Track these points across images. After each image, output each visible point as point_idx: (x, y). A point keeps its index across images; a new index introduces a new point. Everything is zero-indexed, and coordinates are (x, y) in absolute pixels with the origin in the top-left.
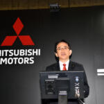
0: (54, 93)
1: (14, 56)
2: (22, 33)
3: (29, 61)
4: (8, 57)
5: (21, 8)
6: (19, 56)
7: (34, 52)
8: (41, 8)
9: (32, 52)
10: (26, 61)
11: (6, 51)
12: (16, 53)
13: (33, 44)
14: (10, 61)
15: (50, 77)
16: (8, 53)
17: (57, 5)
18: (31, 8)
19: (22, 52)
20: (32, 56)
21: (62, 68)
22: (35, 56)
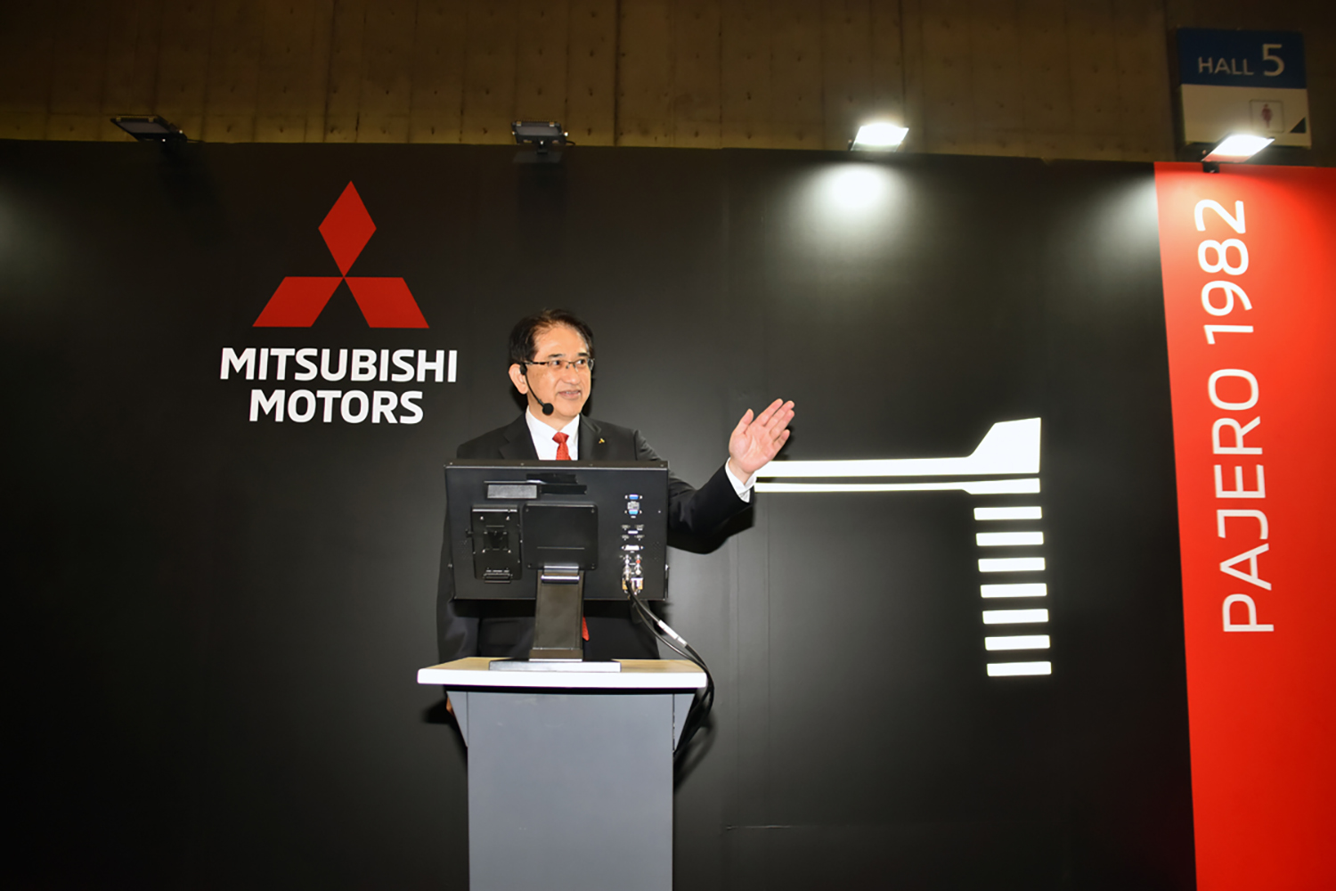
0: (517, 573)
1: (318, 384)
2: (364, 266)
3: (400, 411)
4: (290, 386)
5: (366, 137)
6: (346, 385)
7: (423, 365)
8: (473, 139)
9: (413, 361)
10: (382, 408)
11: (282, 354)
12: (334, 368)
13: (420, 322)
14: (302, 406)
15: (497, 492)
16: (292, 365)
17: (549, 130)
18: (422, 138)
19: (363, 362)
20: (413, 385)
21: (546, 450)
22: (429, 385)
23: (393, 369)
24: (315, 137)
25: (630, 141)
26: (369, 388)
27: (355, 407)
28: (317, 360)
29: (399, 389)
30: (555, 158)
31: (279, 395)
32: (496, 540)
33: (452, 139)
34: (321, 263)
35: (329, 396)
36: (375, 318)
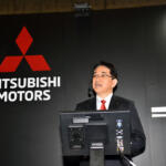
1: (18, 89)
3: (43, 96)
4: (9, 90)
6: (26, 89)
7: (50, 82)
9: (47, 81)
10: (38, 96)
11: (6, 80)
12: (22, 84)
13: (48, 68)
14: (13, 96)
15: (76, 121)
16: (9, 84)
19: (31, 82)
20: (47, 88)
22: (52, 88)
23: (41, 83)
24: (11, 12)
25: (110, 7)
26: (34, 89)
27: (29, 96)
28: (16, 82)
29: (43, 89)
30: (87, 14)
31: (5, 93)
32: (76, 136)
33: (54, 10)
34: (17, 52)
35: (21, 93)
36: (34, 68)
